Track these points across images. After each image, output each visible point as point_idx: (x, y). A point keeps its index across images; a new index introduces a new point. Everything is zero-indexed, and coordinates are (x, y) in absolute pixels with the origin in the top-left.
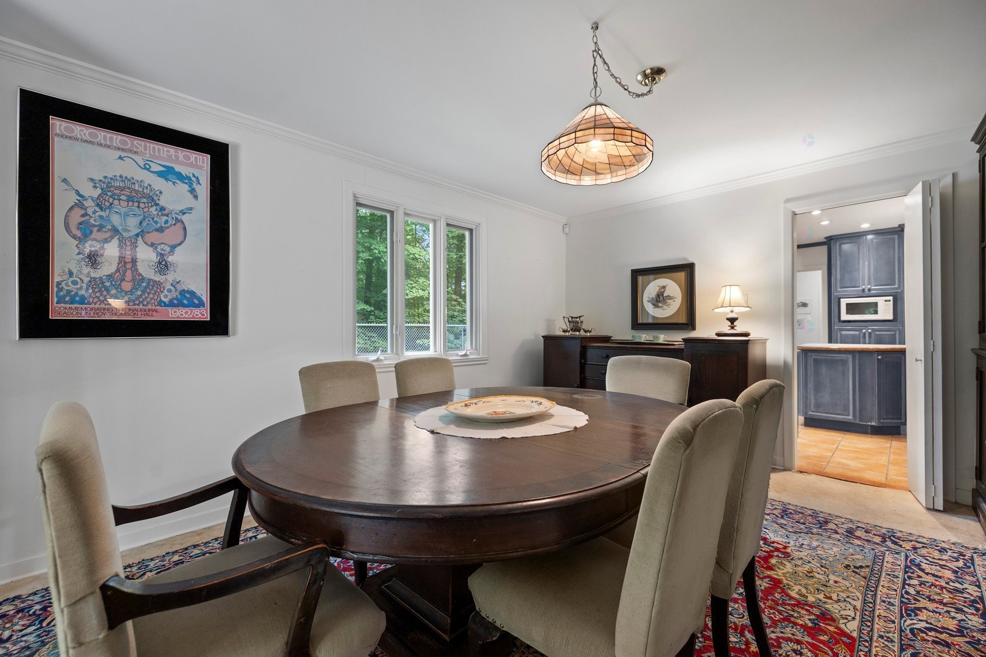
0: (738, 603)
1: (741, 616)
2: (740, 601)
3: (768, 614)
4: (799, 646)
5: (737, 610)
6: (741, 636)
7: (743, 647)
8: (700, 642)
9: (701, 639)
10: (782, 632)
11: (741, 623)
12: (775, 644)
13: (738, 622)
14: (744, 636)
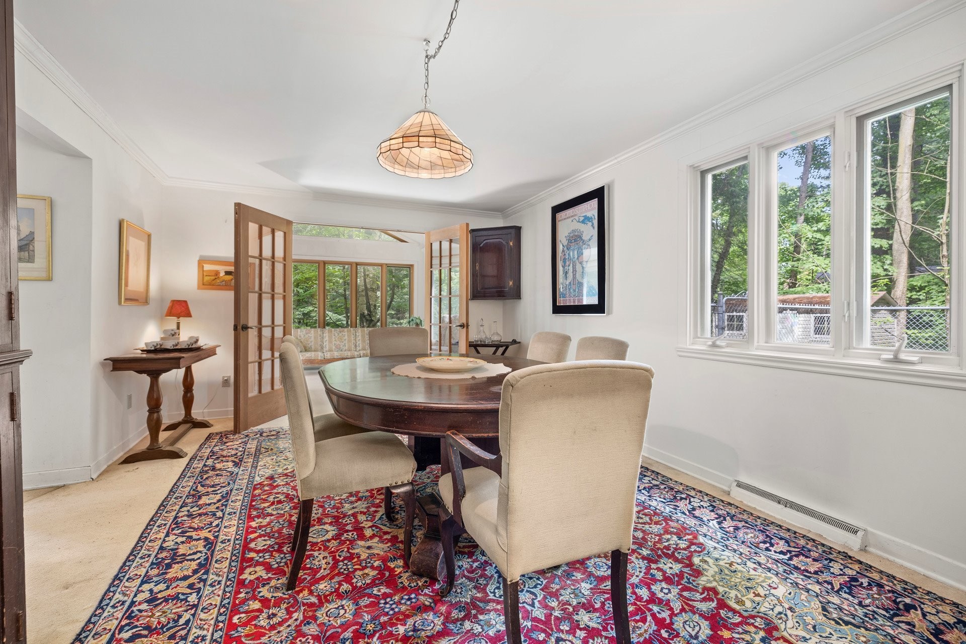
0: (339, 627)
1: (329, 613)
2: (339, 630)
3: (308, 638)
4: (272, 623)
5: (335, 617)
6: (319, 595)
7: (312, 588)
8: (341, 568)
9: (342, 570)
10: (289, 626)
11: (325, 606)
12: (291, 609)
13: (328, 605)
14: (316, 596)
